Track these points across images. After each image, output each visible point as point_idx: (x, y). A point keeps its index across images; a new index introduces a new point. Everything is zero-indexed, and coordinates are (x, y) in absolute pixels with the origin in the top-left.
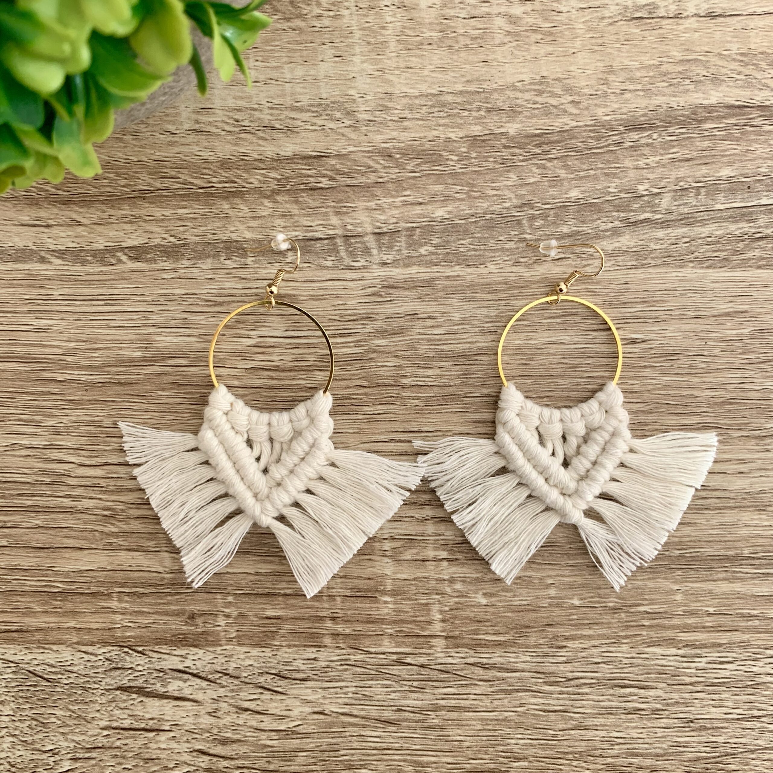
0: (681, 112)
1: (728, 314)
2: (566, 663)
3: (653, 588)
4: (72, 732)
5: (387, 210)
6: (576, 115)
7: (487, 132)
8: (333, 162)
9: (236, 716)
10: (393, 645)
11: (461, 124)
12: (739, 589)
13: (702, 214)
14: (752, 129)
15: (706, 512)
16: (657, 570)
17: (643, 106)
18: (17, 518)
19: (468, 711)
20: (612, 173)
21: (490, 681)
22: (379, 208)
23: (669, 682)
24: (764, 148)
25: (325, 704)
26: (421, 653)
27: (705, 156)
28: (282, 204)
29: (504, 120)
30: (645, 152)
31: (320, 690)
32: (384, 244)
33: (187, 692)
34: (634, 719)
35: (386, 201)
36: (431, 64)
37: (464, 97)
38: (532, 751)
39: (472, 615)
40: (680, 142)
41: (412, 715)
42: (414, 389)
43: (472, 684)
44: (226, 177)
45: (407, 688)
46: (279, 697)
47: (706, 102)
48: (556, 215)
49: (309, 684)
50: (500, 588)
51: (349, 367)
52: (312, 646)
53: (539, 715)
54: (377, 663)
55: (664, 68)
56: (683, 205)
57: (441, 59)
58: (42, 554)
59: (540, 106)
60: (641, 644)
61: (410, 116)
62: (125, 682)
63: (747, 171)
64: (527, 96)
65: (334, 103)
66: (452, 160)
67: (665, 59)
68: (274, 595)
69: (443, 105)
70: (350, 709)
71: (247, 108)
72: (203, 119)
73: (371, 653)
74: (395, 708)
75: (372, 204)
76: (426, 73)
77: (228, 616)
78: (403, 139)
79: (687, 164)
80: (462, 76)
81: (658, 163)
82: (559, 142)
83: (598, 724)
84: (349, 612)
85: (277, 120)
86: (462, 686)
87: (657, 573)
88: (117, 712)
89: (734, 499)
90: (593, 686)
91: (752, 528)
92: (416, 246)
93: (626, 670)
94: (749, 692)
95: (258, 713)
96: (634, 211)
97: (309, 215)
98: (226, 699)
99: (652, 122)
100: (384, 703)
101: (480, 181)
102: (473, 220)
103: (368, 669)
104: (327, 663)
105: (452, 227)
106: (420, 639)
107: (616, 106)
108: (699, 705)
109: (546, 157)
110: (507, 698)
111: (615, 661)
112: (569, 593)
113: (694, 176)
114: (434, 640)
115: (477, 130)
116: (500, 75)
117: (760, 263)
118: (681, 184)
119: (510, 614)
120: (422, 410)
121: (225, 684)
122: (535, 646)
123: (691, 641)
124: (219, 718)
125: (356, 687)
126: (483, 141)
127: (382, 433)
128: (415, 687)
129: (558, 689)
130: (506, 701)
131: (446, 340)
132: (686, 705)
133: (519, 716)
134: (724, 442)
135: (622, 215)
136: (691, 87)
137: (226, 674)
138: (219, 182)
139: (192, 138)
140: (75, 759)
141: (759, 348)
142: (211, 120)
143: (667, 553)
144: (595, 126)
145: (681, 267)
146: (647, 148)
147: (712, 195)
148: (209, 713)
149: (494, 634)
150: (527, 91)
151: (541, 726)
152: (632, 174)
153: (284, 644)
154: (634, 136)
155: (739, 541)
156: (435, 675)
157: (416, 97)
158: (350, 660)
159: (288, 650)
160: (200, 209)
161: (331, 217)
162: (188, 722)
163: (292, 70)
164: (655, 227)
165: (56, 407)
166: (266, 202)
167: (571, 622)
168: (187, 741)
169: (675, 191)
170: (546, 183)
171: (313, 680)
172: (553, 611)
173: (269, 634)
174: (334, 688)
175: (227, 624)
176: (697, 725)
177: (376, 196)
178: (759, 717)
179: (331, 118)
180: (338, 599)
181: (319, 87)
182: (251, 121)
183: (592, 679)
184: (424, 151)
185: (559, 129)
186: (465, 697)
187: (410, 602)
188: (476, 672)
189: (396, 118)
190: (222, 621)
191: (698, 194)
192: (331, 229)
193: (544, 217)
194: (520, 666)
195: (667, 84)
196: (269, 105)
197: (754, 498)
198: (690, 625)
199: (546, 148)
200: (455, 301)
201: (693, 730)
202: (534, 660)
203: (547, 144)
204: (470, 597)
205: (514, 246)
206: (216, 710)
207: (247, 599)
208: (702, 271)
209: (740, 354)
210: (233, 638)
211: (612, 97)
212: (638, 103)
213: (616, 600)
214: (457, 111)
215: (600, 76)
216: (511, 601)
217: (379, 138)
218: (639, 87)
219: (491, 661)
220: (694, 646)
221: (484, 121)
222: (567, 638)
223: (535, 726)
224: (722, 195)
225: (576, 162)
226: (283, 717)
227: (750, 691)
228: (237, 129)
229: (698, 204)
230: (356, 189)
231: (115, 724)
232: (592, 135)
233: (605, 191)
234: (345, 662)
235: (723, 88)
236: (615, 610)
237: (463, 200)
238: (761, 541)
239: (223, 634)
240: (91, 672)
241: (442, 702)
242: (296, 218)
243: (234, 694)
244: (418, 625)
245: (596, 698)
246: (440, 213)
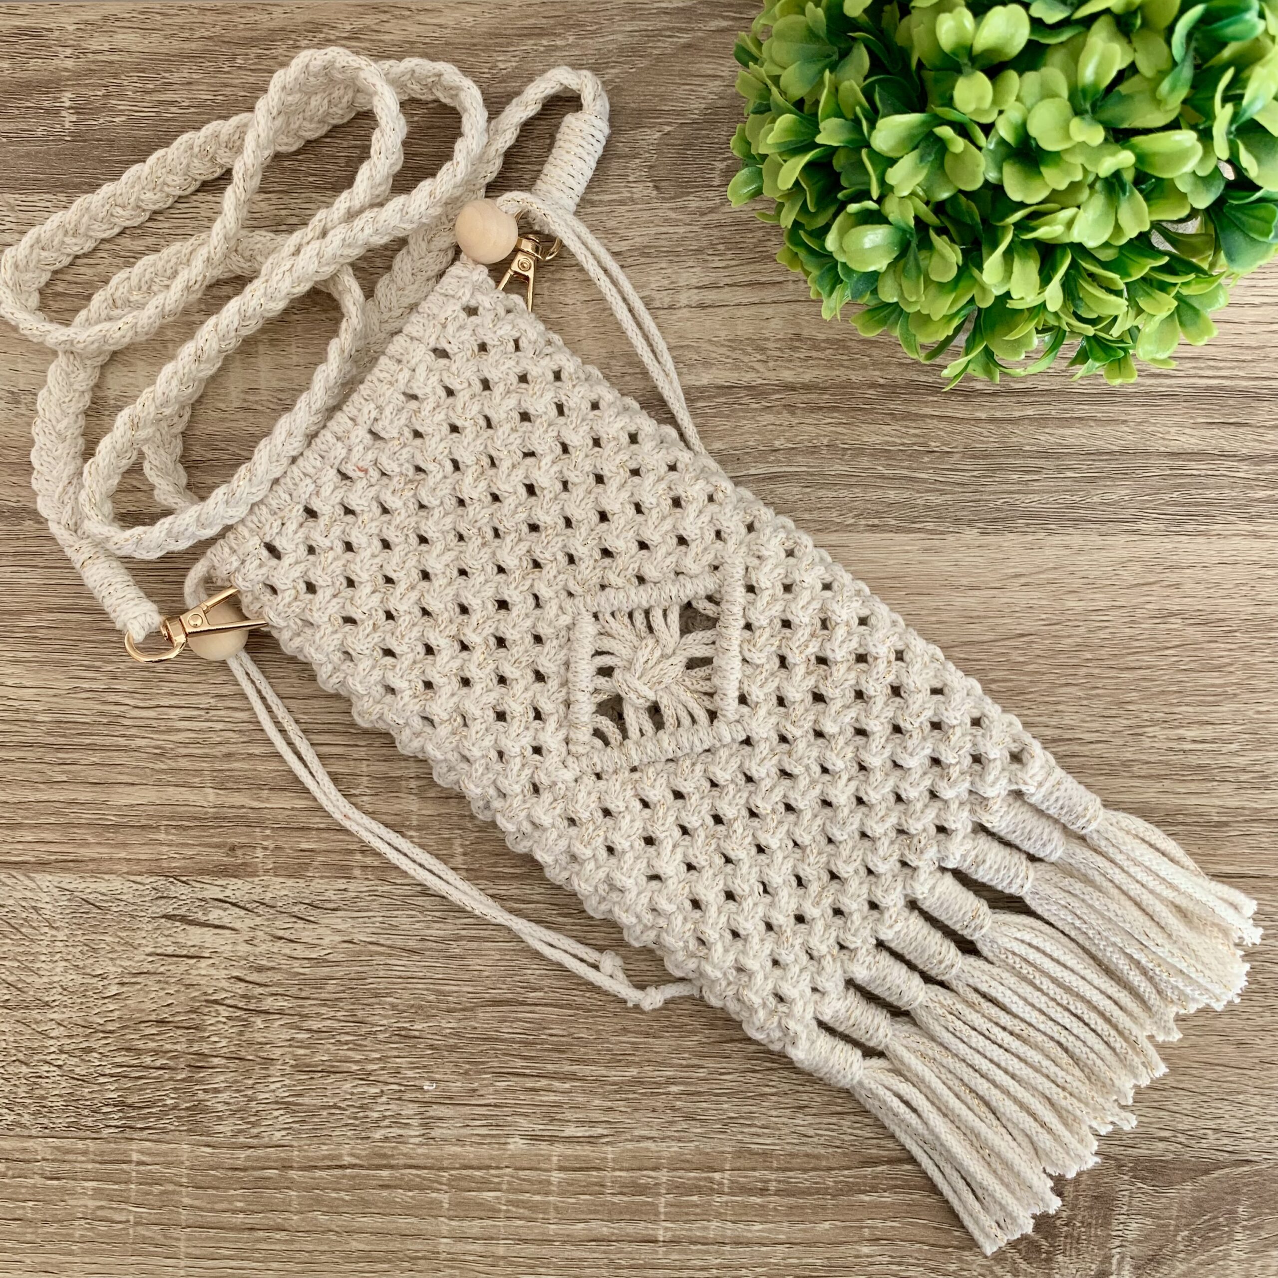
4: (120, 958)
18: (75, 755)
33: (226, 921)
38: (547, 982)
46: (312, 926)
47: (698, 383)
49: (339, 913)
58: (98, 788)
62: (170, 910)
68: (309, 829)
72: (251, 398)
77: (265, 848)
88: (162, 939)
95: (291, 941)
140: (122, 984)
148: (246, 941)
162: (227, 950)
165: (114, 654)
168: (226, 968)
175: (265, 856)
190: (259, 853)
206: (254, 938)
226: (315, 946)
231: (159, 951)
234: (373, 893)
235: (714, 370)
240: (138, 901)
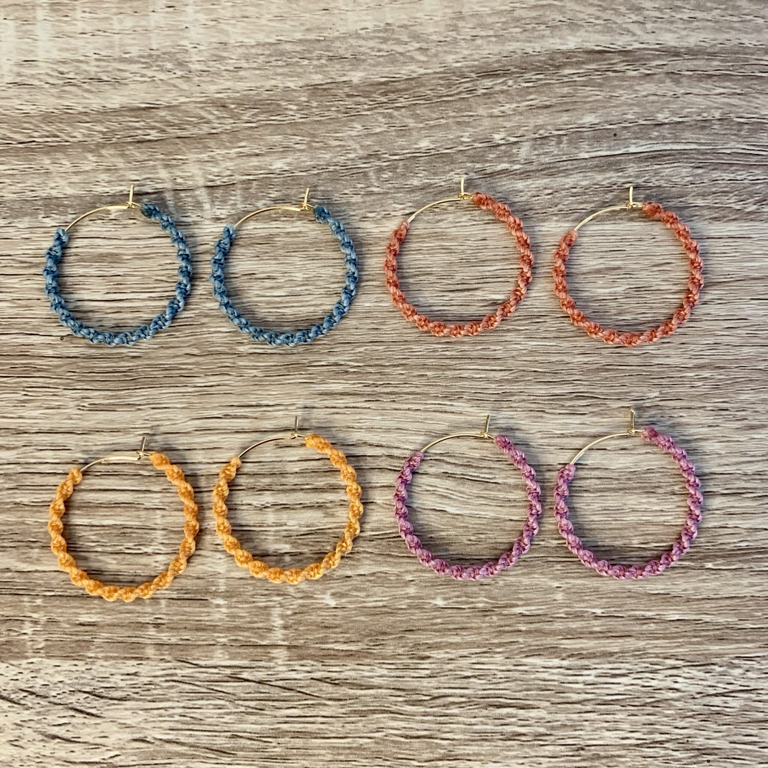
0: (537, 58)
1: (598, 271)
2: (430, 677)
3: (529, 586)
5: (221, 162)
6: (424, 62)
7: (329, 81)
8: (163, 113)
9: (42, 744)
10: (227, 657)
11: (301, 73)
12: (630, 587)
13: (565, 163)
14: (614, 74)
15: (585, 494)
16: (532, 563)
17: (496, 52)
19: (316, 738)
20: (465, 122)
21: (340, 700)
22: (213, 161)
23: (554, 700)
24: (629, 94)
25: (146, 729)
26: (260, 667)
27: (566, 103)
28: (106, 157)
29: (347, 68)
30: (500, 100)
31: (141, 712)
32: (217, 198)
34: (513, 746)
35: (219, 153)
36: (268, 13)
37: (304, 45)
39: (319, 619)
40: (539, 88)
41: (249, 742)
42: (251, 358)
43: (320, 704)
44: (48, 131)
45: (243, 709)
48: (406, 167)
50: (350, 587)
51: (177, 334)
52: (133, 658)
53: (401, 743)
54: (208, 679)
55: (517, 14)
56: (544, 154)
57: (279, 8)
59: (385, 54)
60: (517, 654)
61: (245, 65)
63: (612, 118)
64: (371, 44)
65: (164, 53)
66: (291, 110)
67: (518, 5)
69: (282, 54)
70: (176, 735)
71: (72, 60)
73: (202, 667)
74: (229, 734)
75: (204, 156)
76: (263, 21)
78: (239, 89)
79: (545, 111)
80: (302, 24)
81: (514, 110)
82: (406, 90)
83: (471, 752)
84: (175, 618)
85: (104, 72)
86: (309, 706)
87: (534, 566)
89: (617, 479)
90: (463, 705)
91: (640, 514)
92: (253, 200)
93: (501, 686)
94: (647, 712)
96: (491, 161)
97: (136, 169)
98: (31, 724)
99: (506, 68)
100: (217, 728)
101: (321, 131)
102: (315, 172)
103: (197, 686)
104: (150, 679)
105: (292, 180)
106: (259, 650)
107: (466, 52)
108: (588, 728)
109: (392, 106)
110: (361, 720)
111: (488, 675)
112: (432, 592)
113: (554, 124)
114: (275, 651)
115: (317, 79)
116: (341, 22)
117: (632, 215)
118: (541, 132)
119: (363, 618)
120: (261, 381)
121: (30, 705)
122: (393, 657)
123: (576, 650)
124: (22, 747)
125: (184, 707)
126: (325, 90)
127: (214, 408)
128: (253, 708)
129: (422, 709)
130: (360, 725)
131: (288, 302)
132: (574, 728)
133: (377, 743)
134: (601, 414)
135: (478, 166)
136: (547, 32)
137: (32, 693)
138: (41, 137)
139: (13, 91)
141: (636, 308)
142: (34, 72)
143: (542, 543)
144: (444, 73)
145: (544, 221)
146: (502, 95)
147: (576, 143)
149: (345, 643)
150: (371, 39)
151: (403, 756)
152: (486, 122)
153: (100, 655)
154: (488, 82)
155: (625, 529)
156: (276, 693)
157: (253, 47)
158: (176, 675)
159: (105, 664)
160: (19, 164)
161: (159, 171)
163: (121, 22)
164: (513, 178)
166: (90, 156)
167: (434, 627)
169: (535, 139)
170: (394, 133)
171: (134, 699)
172: (412, 614)
173: (83, 644)
174: (158, 709)
176: (589, 754)
177: (210, 147)
178: (661, 742)
179: (162, 69)
180: (163, 602)
181: (150, 38)
182: (77, 74)
183: (462, 696)
184: (261, 100)
185: (406, 77)
186: (311, 719)
187: (245, 606)
188: (324, 689)
189: (231, 68)
191: (560, 142)
192: (158, 183)
193: (393, 168)
194: (377, 681)
195: (520, 30)
196: (97, 56)
197: (640, 478)
198: (574, 630)
199: (392, 96)
200: (297, 260)
201: (584, 760)
202: (392, 674)
203: (393, 92)
204: (315, 599)
205: (361, 200)
207: (58, 602)
208: (567, 225)
209: (615, 315)
210: (41, 649)
211: (463, 43)
212: (489, 49)
213: (485, 600)
214: (297, 59)
215: (449, 22)
216: (364, 602)
217: (213, 88)
218: (491, 33)
219: (342, 676)
220: (581, 656)
221: (325, 69)
222: (430, 647)
223: (395, 756)
224: (586, 143)
225: (425, 111)
227: (650, 709)
228: (61, 82)
229: (560, 153)
230: (187, 140)
232: (442, 82)
233: (457, 141)
236: (485, 612)
237: (303, 151)
238: (652, 529)
239: (30, 643)
241: (285, 727)
242: (122, 172)
243: (40, 717)
244: (256, 633)
245: (468, 720)
246: (279, 165)
